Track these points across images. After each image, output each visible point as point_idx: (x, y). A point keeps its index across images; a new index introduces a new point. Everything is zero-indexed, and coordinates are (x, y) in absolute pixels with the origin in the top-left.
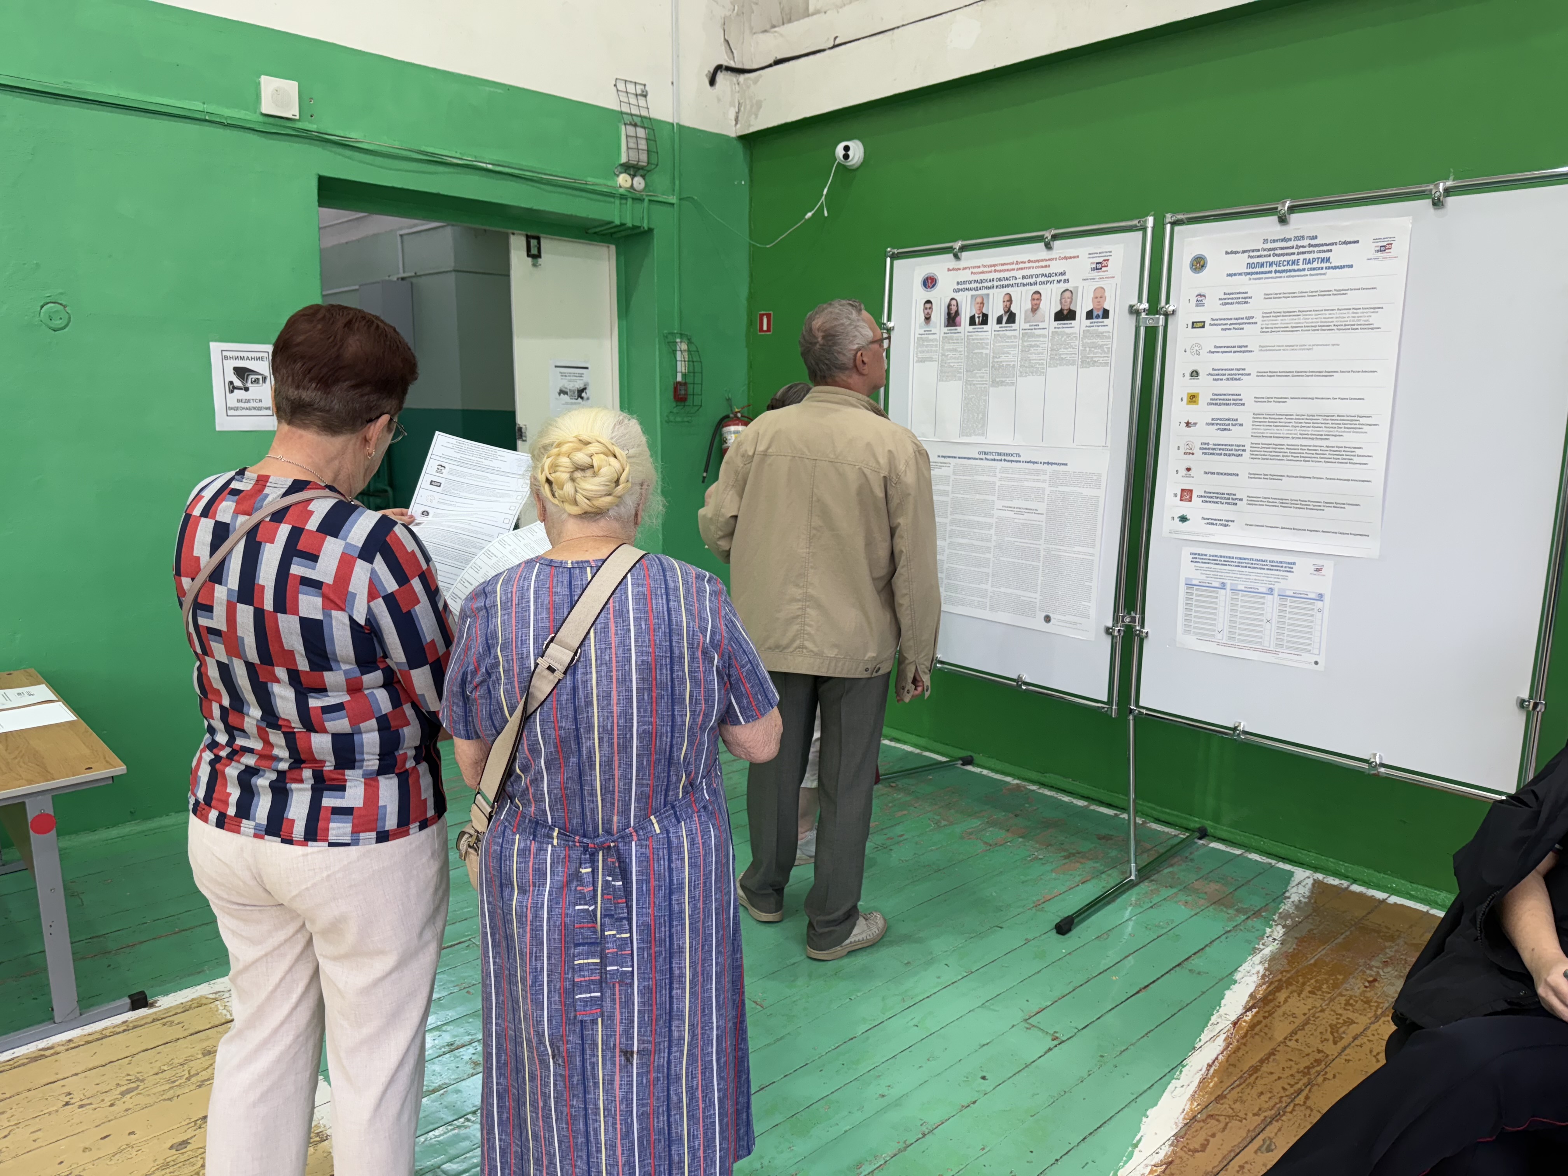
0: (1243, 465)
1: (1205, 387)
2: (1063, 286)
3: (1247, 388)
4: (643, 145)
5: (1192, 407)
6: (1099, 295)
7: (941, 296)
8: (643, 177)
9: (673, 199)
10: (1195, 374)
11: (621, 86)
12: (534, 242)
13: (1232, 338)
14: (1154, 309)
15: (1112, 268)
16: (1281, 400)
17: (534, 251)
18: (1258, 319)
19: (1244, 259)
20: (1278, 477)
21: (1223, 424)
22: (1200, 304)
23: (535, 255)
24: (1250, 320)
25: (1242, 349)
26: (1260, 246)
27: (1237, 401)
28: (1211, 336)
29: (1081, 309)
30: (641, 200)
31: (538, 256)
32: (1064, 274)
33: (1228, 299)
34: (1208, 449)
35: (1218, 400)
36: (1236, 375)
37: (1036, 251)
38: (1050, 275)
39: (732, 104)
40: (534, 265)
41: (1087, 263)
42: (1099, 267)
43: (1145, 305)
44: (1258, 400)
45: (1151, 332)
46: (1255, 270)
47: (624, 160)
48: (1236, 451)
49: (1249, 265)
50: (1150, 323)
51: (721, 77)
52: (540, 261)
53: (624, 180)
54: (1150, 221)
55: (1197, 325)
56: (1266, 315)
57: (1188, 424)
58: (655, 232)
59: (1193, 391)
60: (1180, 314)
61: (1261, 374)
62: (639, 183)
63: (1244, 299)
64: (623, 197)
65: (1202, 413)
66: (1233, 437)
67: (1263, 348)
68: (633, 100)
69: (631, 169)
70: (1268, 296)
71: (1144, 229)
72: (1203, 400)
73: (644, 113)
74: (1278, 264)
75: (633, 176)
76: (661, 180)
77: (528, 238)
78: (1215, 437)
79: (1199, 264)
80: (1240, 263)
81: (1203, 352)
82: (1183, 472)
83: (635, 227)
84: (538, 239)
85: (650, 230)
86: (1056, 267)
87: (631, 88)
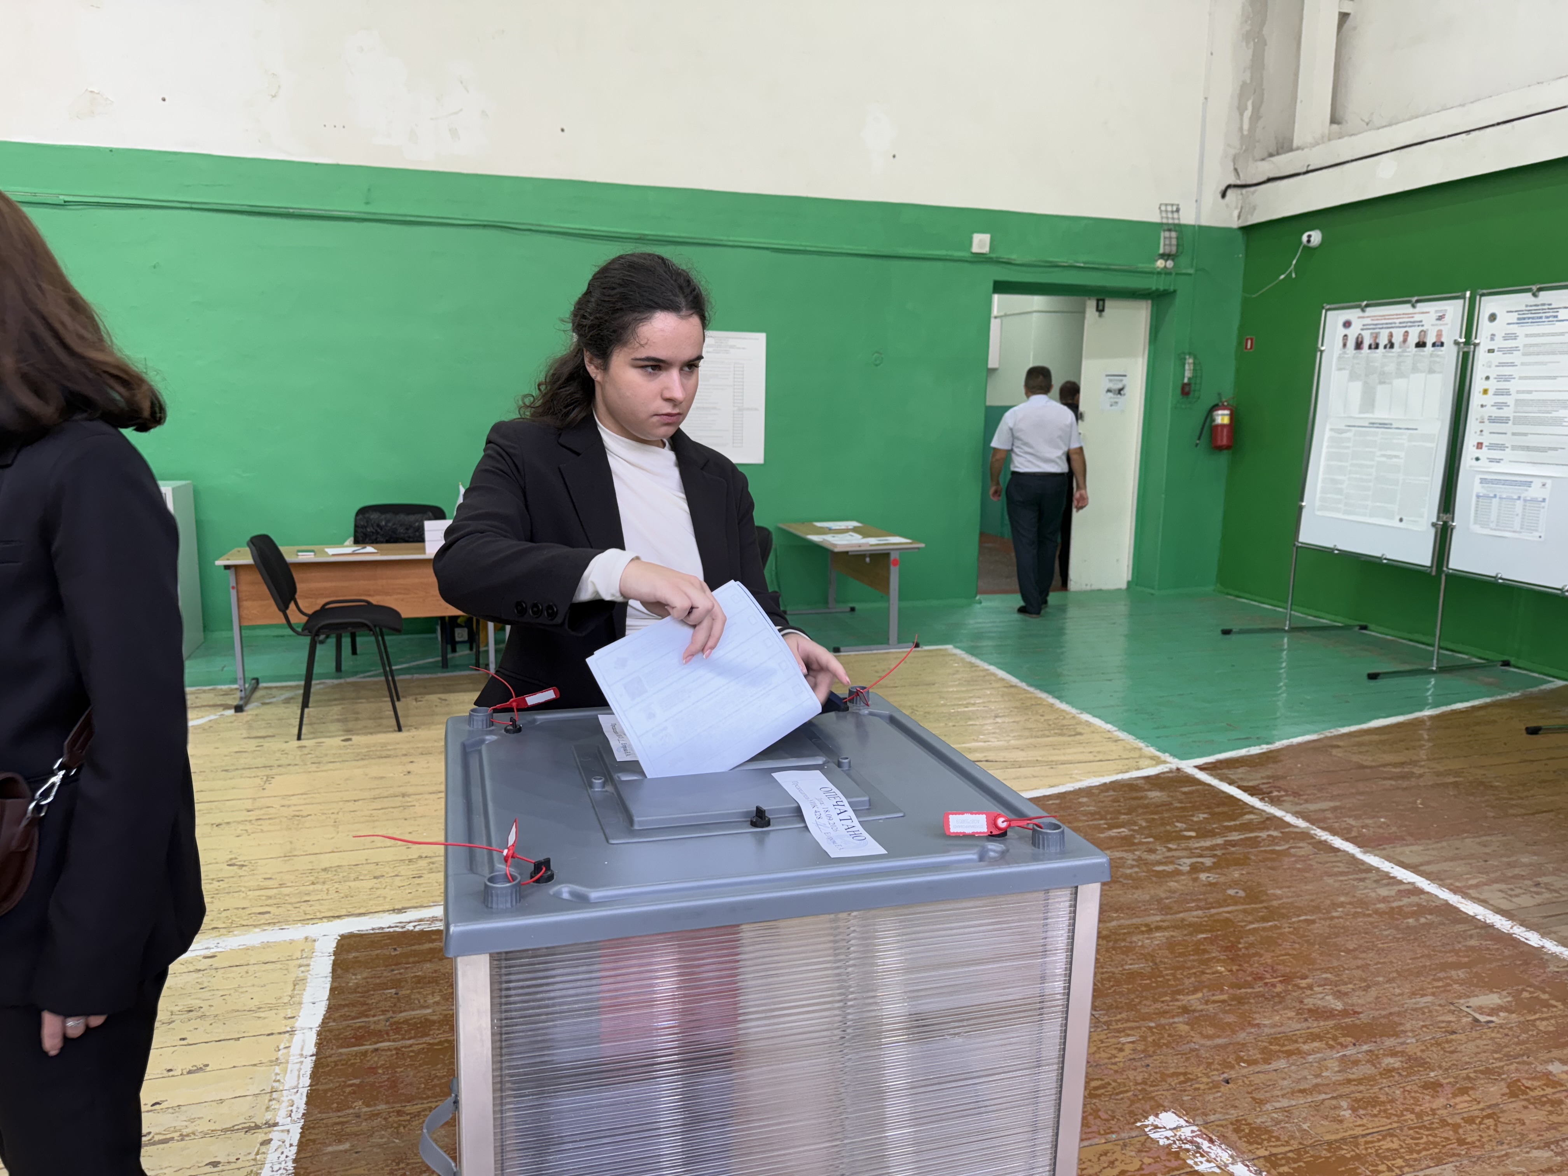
0: (1509, 427)
1: (1492, 385)
2: (1421, 328)
3: (1512, 386)
4: (1174, 242)
5: (1485, 396)
6: (1439, 334)
7: (1353, 333)
8: (1173, 260)
9: (1191, 271)
10: (1487, 378)
11: (1163, 208)
12: (1101, 303)
13: (1507, 358)
14: (1468, 343)
15: (1448, 319)
16: (1530, 392)
17: (1101, 308)
18: (1521, 348)
19: (1516, 315)
20: (1525, 434)
21: (1500, 406)
22: (1492, 339)
23: (1100, 310)
24: (1516, 349)
25: (1512, 364)
26: (1524, 308)
27: (1507, 393)
28: (1497, 357)
29: (1430, 340)
30: (1170, 274)
31: (1103, 310)
32: (1421, 321)
33: (1509, 337)
34: (1492, 420)
35: (1499, 393)
36: (1507, 378)
37: (1406, 308)
38: (1414, 322)
39: (1236, 208)
40: (1100, 316)
41: (1434, 316)
42: (1440, 318)
43: (1463, 340)
44: (1518, 392)
45: (1466, 355)
46: (1521, 321)
47: (1161, 251)
48: (1504, 420)
49: (1519, 319)
50: (1466, 350)
51: (1230, 192)
52: (1104, 314)
53: (1160, 263)
54: (1468, 294)
55: (1491, 351)
56: (1525, 346)
57: (1482, 406)
58: (1178, 292)
59: (1486, 387)
60: (1481, 345)
61: (1521, 378)
62: (1170, 264)
63: (1514, 337)
64: (1159, 273)
65: (1490, 399)
66: (1505, 412)
67: (1522, 364)
68: (1170, 215)
69: (1165, 256)
70: (1527, 336)
71: (1464, 298)
72: (1490, 392)
73: (1176, 222)
74: (1533, 318)
75: (1166, 261)
76: (1184, 260)
77: (1098, 301)
78: (1495, 412)
79: (1493, 317)
80: (1514, 317)
81: (1493, 366)
82: (1479, 433)
83: (1165, 290)
84: (1104, 300)
85: (1175, 291)
86: (1417, 318)
87: (1169, 208)
